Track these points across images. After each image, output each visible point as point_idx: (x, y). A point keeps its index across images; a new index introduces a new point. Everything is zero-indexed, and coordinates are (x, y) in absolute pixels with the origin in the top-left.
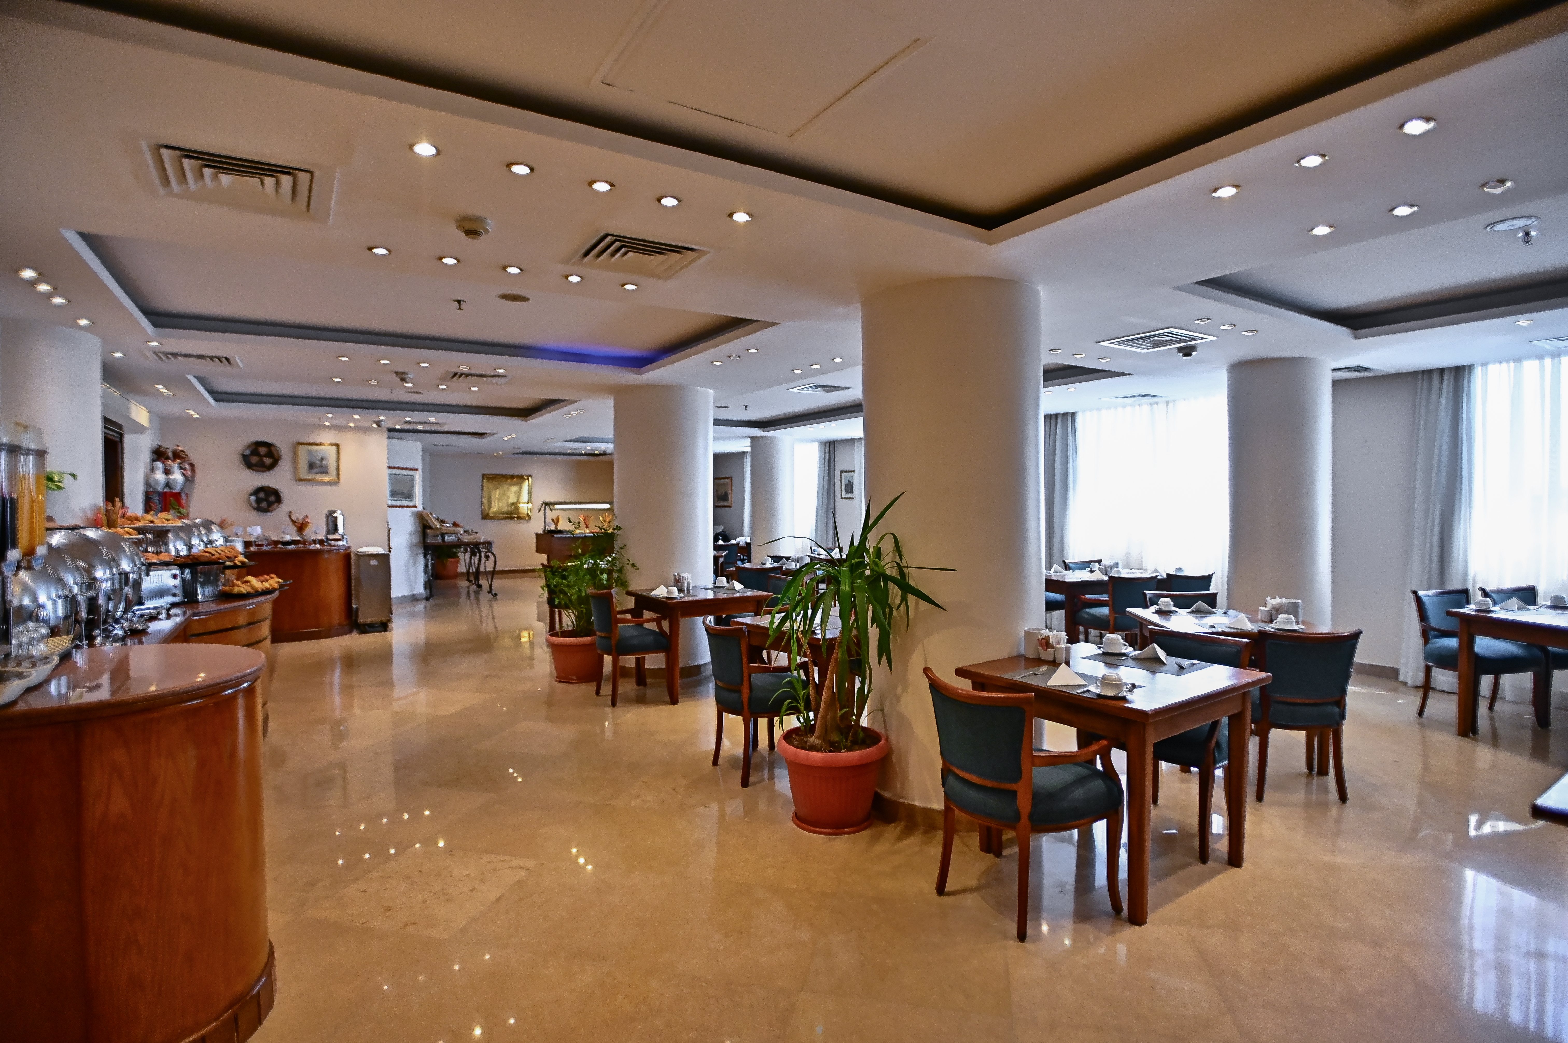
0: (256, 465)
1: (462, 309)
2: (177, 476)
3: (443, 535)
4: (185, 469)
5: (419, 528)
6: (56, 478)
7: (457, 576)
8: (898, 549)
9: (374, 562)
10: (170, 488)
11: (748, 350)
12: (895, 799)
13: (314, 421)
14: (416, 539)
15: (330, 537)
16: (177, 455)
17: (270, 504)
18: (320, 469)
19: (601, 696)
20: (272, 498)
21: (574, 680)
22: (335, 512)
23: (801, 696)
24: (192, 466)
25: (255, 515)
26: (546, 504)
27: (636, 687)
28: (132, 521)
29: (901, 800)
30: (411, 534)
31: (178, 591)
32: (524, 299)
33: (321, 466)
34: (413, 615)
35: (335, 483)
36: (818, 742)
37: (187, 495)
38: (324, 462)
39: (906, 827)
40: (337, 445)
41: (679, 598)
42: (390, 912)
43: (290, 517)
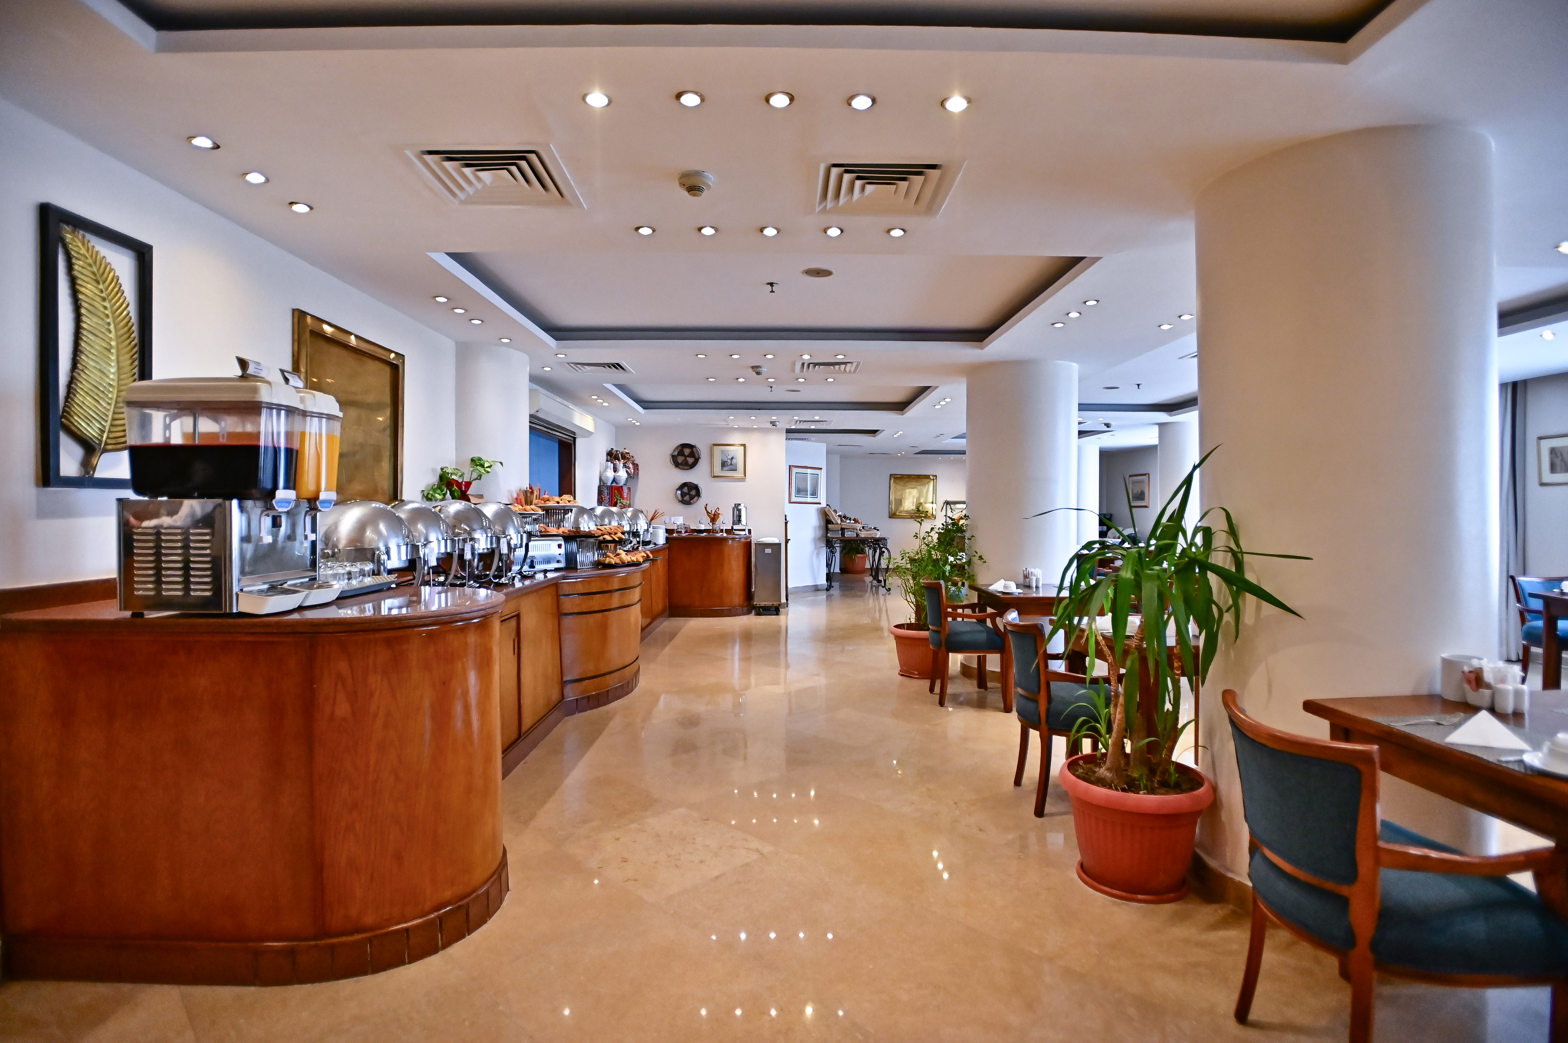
0: (681, 464)
1: (774, 292)
2: (622, 474)
3: (843, 529)
4: (629, 468)
5: (823, 523)
6: (486, 465)
7: (863, 571)
8: (1232, 531)
9: (768, 551)
10: (617, 483)
11: (1085, 302)
12: (1222, 871)
13: (722, 424)
14: (819, 533)
15: (735, 527)
16: (624, 456)
17: (692, 498)
18: (731, 467)
19: (935, 694)
20: (693, 493)
21: (916, 675)
22: (740, 505)
23: (1103, 717)
24: (636, 466)
25: (681, 507)
26: (947, 503)
27: (977, 689)
28: (545, 501)
29: (1230, 875)
30: (815, 528)
31: (563, 559)
32: (828, 273)
33: (731, 464)
34: (814, 604)
35: (743, 479)
36: (1108, 775)
37: (629, 489)
38: (734, 460)
39: (1234, 912)
40: (744, 445)
41: (1017, 594)
42: (624, 864)
43: (706, 508)
